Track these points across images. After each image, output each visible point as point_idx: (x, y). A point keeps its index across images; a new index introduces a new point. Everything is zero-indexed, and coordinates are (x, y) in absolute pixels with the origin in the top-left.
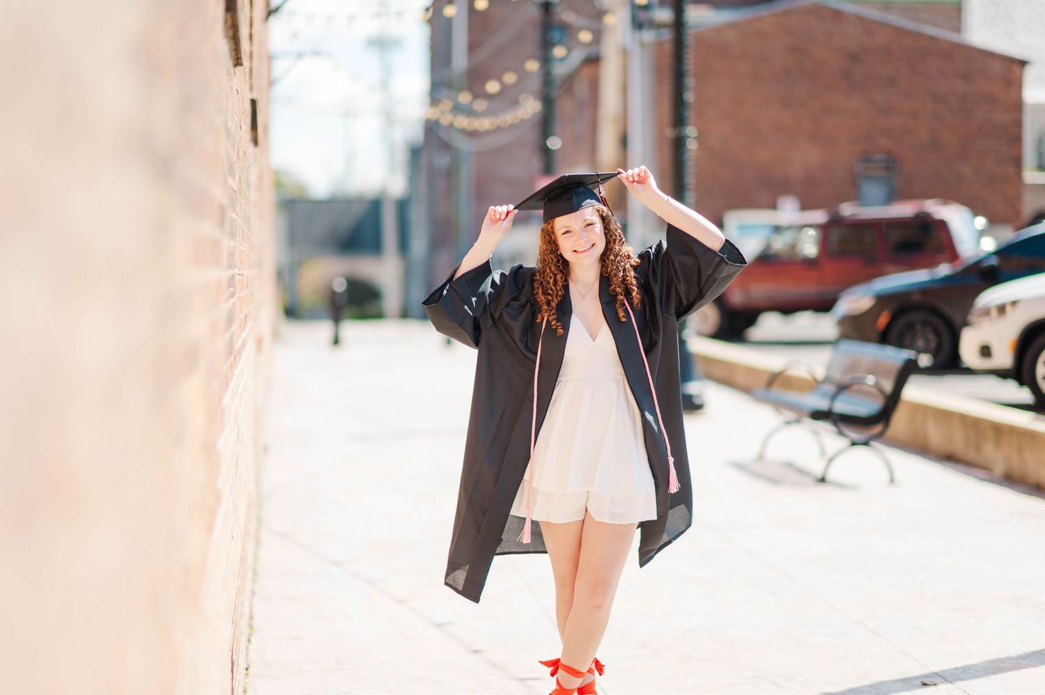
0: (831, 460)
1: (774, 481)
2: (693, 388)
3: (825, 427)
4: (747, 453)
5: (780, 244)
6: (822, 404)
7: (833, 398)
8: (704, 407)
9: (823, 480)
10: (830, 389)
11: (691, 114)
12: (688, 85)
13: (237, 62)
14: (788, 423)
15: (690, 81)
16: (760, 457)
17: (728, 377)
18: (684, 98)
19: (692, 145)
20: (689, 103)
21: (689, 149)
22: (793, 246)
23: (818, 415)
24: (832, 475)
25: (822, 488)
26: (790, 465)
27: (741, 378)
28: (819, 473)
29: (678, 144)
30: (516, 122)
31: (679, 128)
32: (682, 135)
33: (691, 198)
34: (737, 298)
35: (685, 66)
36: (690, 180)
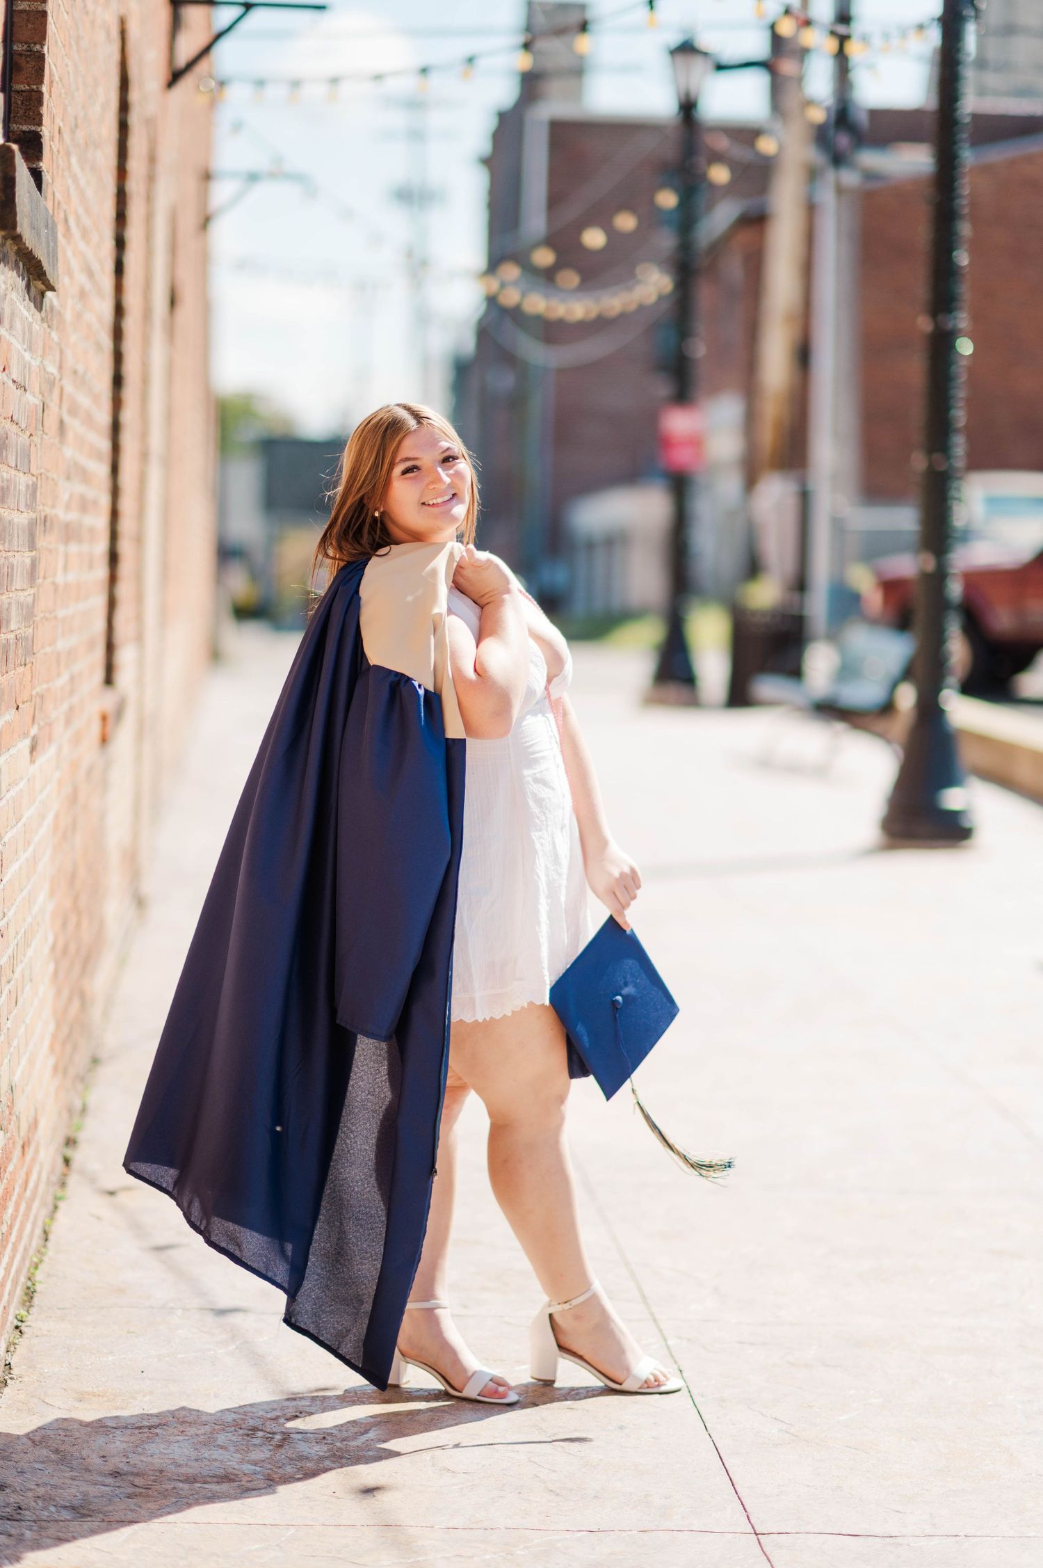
2: (953, 799)
11: (965, 290)
12: (961, 234)
15: (965, 229)
18: (955, 260)
19: (965, 347)
20: (962, 267)
21: (958, 352)
27: (1024, 773)
29: (942, 344)
30: (633, 307)
31: (940, 317)
32: (950, 325)
33: (959, 446)
34: (1003, 620)
35: (957, 201)
36: (960, 415)
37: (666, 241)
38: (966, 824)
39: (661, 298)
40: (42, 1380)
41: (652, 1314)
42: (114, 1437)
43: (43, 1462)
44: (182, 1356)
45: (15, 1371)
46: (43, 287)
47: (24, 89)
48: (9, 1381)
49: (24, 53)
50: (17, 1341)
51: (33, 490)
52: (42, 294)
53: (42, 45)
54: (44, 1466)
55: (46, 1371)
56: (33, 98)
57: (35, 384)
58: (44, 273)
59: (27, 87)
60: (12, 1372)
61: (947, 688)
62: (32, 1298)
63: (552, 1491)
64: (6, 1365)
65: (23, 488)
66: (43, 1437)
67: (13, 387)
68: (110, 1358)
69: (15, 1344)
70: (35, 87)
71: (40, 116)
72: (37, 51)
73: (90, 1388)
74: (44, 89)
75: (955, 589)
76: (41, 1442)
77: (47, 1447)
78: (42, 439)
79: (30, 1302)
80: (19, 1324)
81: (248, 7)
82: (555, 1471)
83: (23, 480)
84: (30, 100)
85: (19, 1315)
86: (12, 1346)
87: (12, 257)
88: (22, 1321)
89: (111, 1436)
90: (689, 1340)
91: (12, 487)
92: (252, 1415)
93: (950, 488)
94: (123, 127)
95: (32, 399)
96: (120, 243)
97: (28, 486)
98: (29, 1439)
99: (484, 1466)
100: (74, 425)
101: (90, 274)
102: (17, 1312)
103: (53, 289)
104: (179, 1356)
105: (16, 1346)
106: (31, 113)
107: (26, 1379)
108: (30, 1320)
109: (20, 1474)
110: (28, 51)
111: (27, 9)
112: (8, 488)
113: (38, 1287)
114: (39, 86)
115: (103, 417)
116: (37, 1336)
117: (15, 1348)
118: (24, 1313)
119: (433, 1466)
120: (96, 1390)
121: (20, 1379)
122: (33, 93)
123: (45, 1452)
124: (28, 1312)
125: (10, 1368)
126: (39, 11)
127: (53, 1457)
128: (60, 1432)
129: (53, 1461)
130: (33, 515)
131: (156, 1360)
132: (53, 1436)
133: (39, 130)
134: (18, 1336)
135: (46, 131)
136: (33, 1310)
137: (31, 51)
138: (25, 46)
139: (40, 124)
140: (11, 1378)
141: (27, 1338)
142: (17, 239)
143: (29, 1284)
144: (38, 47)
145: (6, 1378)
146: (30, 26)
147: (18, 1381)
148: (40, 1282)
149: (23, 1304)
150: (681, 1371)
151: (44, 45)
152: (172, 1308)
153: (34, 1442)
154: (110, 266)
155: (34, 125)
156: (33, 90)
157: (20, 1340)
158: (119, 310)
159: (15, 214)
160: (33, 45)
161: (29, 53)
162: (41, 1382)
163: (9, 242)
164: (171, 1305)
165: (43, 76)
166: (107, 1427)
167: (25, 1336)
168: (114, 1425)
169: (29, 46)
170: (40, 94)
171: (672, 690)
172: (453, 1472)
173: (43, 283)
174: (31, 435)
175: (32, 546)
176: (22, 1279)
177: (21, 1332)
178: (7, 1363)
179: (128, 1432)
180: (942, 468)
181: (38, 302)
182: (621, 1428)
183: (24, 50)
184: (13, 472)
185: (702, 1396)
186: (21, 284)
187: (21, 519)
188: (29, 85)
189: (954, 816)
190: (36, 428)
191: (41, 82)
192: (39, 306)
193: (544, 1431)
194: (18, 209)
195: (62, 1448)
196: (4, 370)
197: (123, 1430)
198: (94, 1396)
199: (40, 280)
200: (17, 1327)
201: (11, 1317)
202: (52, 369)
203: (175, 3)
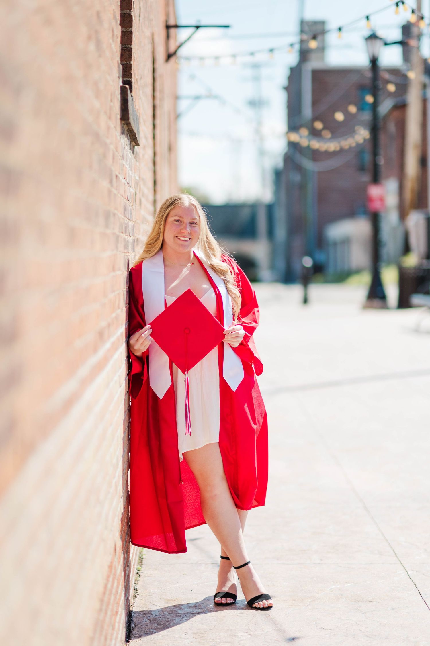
30: (354, 145)
37: (367, 116)
39: (365, 140)
40: (151, 595)
41: (400, 561)
42: (183, 618)
43: (155, 629)
44: (207, 583)
45: (139, 592)
46: (135, 144)
47: (124, 63)
48: (137, 596)
49: (123, 48)
50: (138, 579)
51: (133, 227)
52: (134, 147)
53: (131, 45)
54: (155, 630)
55: (152, 591)
56: (128, 67)
57: (133, 184)
58: (136, 139)
59: (125, 63)
60: (138, 592)
62: (142, 561)
63: (367, 636)
64: (135, 589)
65: (131, 227)
66: (154, 619)
67: (127, 185)
68: (178, 585)
69: (137, 580)
70: (128, 62)
71: (131, 74)
72: (129, 48)
73: (171, 598)
74: (132, 63)
76: (153, 621)
77: (156, 623)
78: (135, 206)
79: (141, 563)
80: (138, 572)
81: (197, 27)
82: (368, 628)
83: (131, 224)
84: (127, 68)
85: (137, 568)
86: (136, 581)
87: (126, 131)
88: (139, 571)
89: (182, 617)
90: (416, 571)
91: (128, 227)
92: (239, 607)
94: (154, 79)
95: (132, 190)
96: (154, 126)
97: (132, 226)
98: (148, 619)
99: (338, 626)
100: (143, 200)
101: (146, 138)
102: (137, 567)
103: (138, 144)
104: (205, 584)
105: (138, 581)
106: (127, 73)
107: (144, 595)
108: (142, 570)
109: (146, 634)
110: (125, 48)
111: (124, 30)
112: (127, 227)
113: (144, 556)
114: (130, 62)
115: (151, 198)
116: (146, 577)
117: (138, 582)
118: (140, 567)
119: (317, 627)
120: (173, 599)
121: (141, 595)
122: (128, 65)
123: (155, 625)
124: (141, 566)
125: (137, 590)
126: (129, 31)
127: (159, 627)
128: (160, 616)
129: (159, 628)
130: (133, 238)
131: (196, 585)
132: (158, 618)
133: (131, 80)
134: (138, 577)
135: (133, 80)
136: (143, 566)
137: (126, 48)
138: (124, 46)
139: (131, 77)
140: (138, 595)
141: (142, 578)
142: (128, 124)
143: (141, 555)
144: (129, 46)
145: (136, 594)
146: (125, 37)
147: (140, 596)
148: (145, 554)
149: (139, 563)
150: (415, 585)
151: (132, 45)
152: (200, 564)
153: (150, 621)
154: (152, 136)
155: (128, 78)
156: (127, 64)
157: (139, 578)
158: (155, 154)
159: (128, 114)
160: (127, 45)
161: (126, 49)
162: (150, 596)
163: (125, 126)
164: (200, 562)
165: (131, 58)
166: (179, 614)
167: (141, 577)
168: (182, 613)
169: (125, 46)
170: (131, 65)
171: (375, 302)
172: (325, 629)
173: (135, 143)
174: (132, 205)
175: (134, 251)
176: (138, 553)
177: (139, 575)
178: (135, 588)
179: (188, 615)
181: (133, 149)
182: (393, 609)
183: (123, 47)
184: (128, 220)
185: (425, 595)
186: (128, 143)
187: (131, 239)
188: (126, 62)
190: (134, 202)
191: (131, 60)
192: (133, 153)
193: (361, 611)
194: (129, 112)
195: (162, 623)
196: (125, 178)
197: (186, 615)
198: (173, 601)
199: (134, 141)
200: (137, 573)
201: (135, 569)
202: (137, 178)
203: (168, 27)
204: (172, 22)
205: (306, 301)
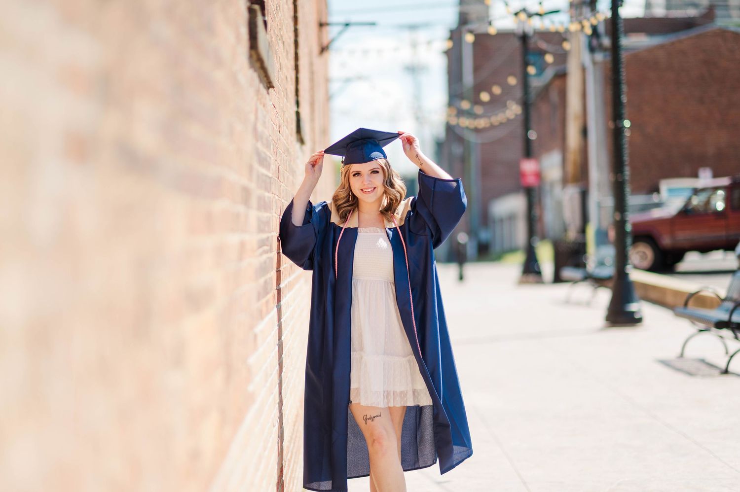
0: (732, 357)
1: (690, 374)
2: (633, 307)
3: (726, 333)
4: (672, 353)
5: (696, 201)
6: (724, 317)
7: (732, 313)
8: (643, 319)
9: (726, 372)
10: (730, 305)
11: (626, 111)
12: (623, 90)
13: (270, 85)
14: (701, 331)
15: (624, 88)
16: (682, 355)
17: (659, 299)
18: (622, 100)
19: (627, 134)
20: (625, 102)
21: (625, 136)
22: (708, 202)
23: (720, 325)
24: (731, 368)
25: (725, 378)
26: (703, 361)
27: (670, 299)
28: (723, 366)
29: (618, 134)
30: (504, 121)
31: (618, 121)
32: (620, 126)
33: (627, 171)
34: (666, 241)
35: (621, 77)
36: (626, 158)
37: (519, 93)
38: (637, 317)
39: (516, 115)
61: (629, 264)
75: (629, 228)
81: (347, 25)
93: (625, 188)
171: (531, 277)
180: (621, 180)
189: (633, 313)
203: (321, 25)
204: (323, 21)
205: (461, 278)
